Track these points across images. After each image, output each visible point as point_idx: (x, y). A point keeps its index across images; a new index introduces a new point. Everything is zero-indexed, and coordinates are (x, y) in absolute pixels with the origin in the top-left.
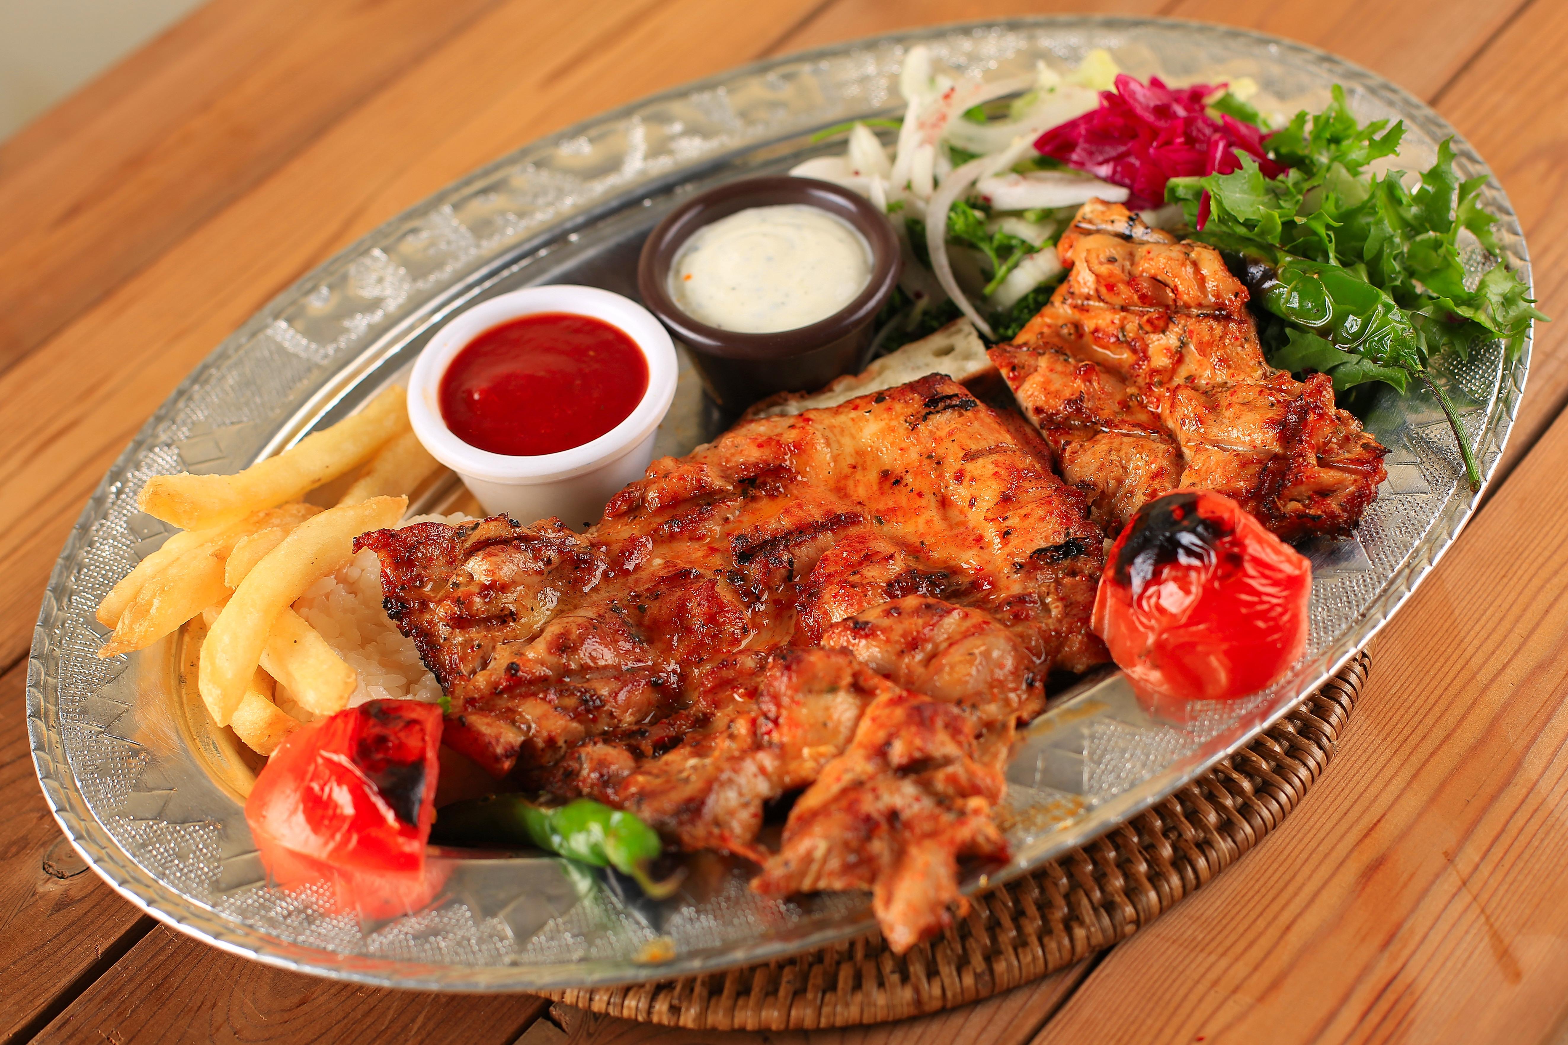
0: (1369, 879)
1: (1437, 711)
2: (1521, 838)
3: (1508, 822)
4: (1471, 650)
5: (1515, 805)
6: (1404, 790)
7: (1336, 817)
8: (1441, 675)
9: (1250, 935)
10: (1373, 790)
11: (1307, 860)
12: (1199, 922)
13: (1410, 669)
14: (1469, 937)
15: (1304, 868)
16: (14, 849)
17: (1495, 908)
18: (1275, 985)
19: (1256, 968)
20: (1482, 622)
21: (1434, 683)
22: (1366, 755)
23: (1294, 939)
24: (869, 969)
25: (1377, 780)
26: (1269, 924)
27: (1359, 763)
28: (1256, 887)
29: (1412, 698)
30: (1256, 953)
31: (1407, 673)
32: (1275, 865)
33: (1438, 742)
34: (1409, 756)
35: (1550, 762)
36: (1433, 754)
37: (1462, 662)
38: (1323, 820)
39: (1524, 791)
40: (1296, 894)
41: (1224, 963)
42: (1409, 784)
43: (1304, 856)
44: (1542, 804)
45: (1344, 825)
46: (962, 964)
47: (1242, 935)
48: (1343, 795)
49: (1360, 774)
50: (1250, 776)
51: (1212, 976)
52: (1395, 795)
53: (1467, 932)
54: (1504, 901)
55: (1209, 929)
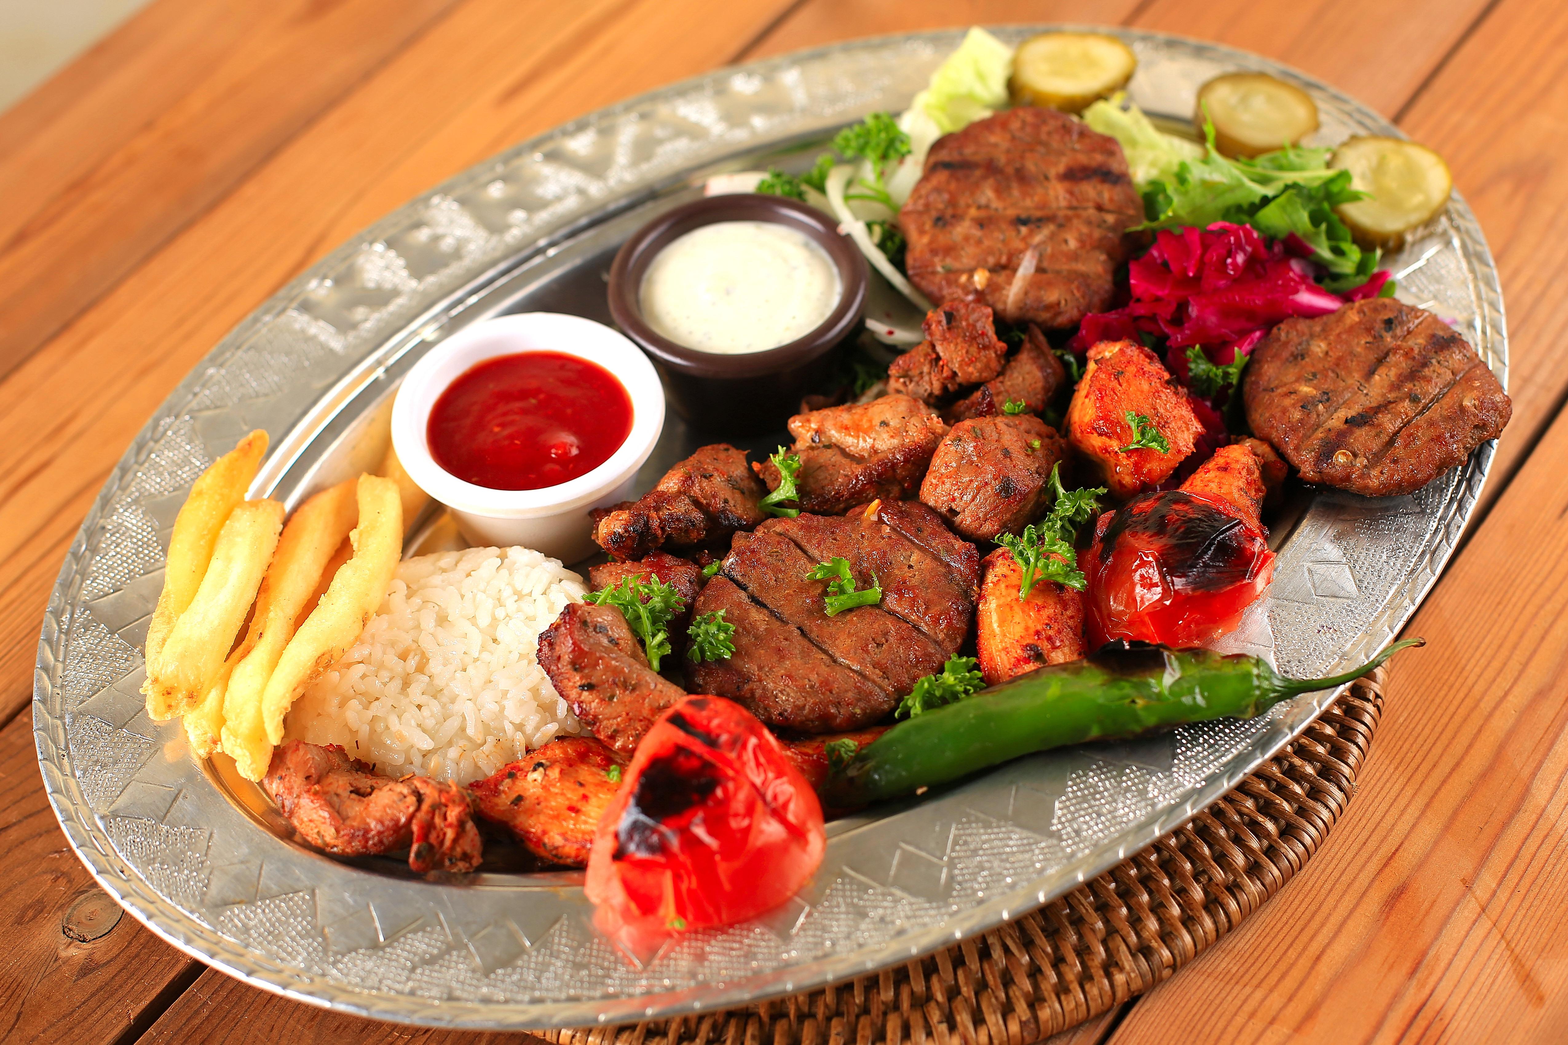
0: (1392, 908)
1: (1444, 739)
2: (1534, 863)
3: (1521, 848)
4: (1472, 678)
5: (1526, 831)
6: (1419, 818)
7: (1355, 847)
8: (1445, 703)
9: (1282, 967)
10: (1389, 820)
11: (1331, 890)
12: (1232, 955)
13: (1416, 698)
14: (1492, 963)
15: (1329, 899)
16: (30, 913)
17: (1515, 934)
18: (1310, 1015)
19: (1290, 999)
20: (1482, 649)
21: (1440, 712)
22: (1380, 784)
23: (1325, 969)
24: (916, 1020)
25: (1392, 809)
26: (1300, 955)
27: (1374, 793)
28: (1284, 919)
29: (1420, 727)
30: (1289, 983)
31: (1413, 702)
32: (1301, 897)
33: (1448, 770)
34: (1421, 785)
35: (1557, 787)
36: (1444, 782)
37: (1464, 690)
38: (1343, 850)
39: (1534, 817)
40: (1323, 925)
41: (1259, 995)
42: (1423, 812)
43: (1328, 886)
44: (1551, 829)
45: (1364, 854)
46: (1007, 1010)
47: (1275, 966)
48: (1361, 825)
49: (1376, 804)
50: (1274, 819)
51: (1248, 1008)
52: (1411, 824)
53: (1489, 958)
54: (1523, 926)
55: (1242, 961)
